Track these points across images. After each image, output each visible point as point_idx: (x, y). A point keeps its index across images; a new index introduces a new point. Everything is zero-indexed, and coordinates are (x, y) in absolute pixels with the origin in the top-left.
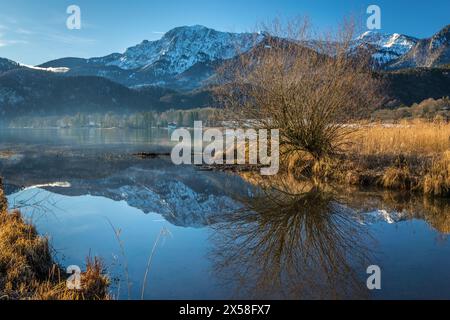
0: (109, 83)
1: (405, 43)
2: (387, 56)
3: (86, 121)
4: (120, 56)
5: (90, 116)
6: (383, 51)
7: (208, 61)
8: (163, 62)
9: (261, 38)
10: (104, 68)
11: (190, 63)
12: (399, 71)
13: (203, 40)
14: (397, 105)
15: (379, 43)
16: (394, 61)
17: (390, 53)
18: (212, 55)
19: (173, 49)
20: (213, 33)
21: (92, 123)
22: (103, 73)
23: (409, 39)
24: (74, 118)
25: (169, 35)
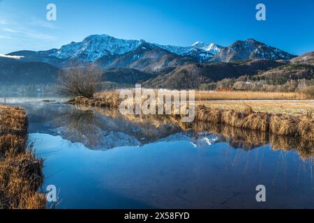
0: (50, 66)
1: (216, 49)
2: (208, 55)
3: (35, 89)
4: (57, 50)
5: (38, 86)
6: (206, 53)
7: (110, 55)
8: (83, 55)
9: (140, 43)
10: (47, 57)
11: (99, 56)
12: (212, 64)
13: (107, 43)
14: (210, 82)
15: (203, 48)
16: (211, 58)
17: (209, 54)
18: (112, 52)
19: (89, 47)
20: (113, 38)
21: (39, 90)
22: (46, 61)
23: (218, 47)
24: (28, 87)
25: (87, 39)
